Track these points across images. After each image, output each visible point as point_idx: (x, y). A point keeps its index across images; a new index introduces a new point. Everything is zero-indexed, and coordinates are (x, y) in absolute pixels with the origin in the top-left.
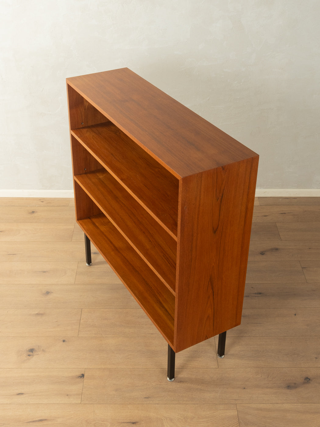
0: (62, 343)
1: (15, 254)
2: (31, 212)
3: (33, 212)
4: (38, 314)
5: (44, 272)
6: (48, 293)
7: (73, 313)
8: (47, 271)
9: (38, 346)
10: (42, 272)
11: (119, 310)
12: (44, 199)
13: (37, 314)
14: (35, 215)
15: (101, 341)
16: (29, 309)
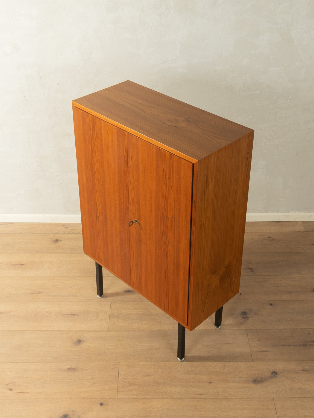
0: (99, 406)
1: (40, 293)
2: (55, 240)
3: (57, 241)
4: (70, 369)
5: (74, 315)
6: (79, 342)
7: (109, 367)
8: (77, 314)
9: (73, 411)
10: (71, 314)
11: (162, 363)
12: (68, 224)
13: (68, 369)
14: (59, 244)
15: (144, 404)
16: (59, 363)
